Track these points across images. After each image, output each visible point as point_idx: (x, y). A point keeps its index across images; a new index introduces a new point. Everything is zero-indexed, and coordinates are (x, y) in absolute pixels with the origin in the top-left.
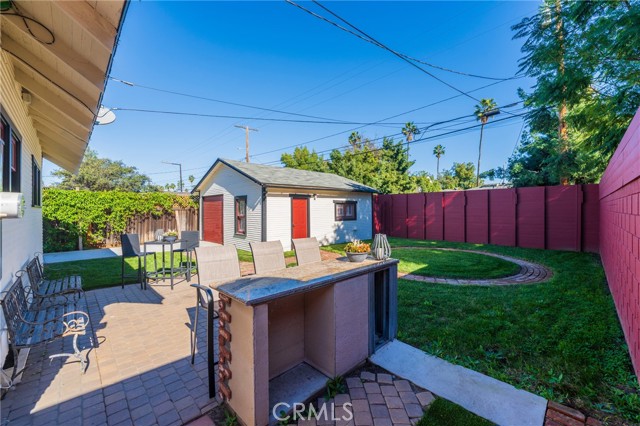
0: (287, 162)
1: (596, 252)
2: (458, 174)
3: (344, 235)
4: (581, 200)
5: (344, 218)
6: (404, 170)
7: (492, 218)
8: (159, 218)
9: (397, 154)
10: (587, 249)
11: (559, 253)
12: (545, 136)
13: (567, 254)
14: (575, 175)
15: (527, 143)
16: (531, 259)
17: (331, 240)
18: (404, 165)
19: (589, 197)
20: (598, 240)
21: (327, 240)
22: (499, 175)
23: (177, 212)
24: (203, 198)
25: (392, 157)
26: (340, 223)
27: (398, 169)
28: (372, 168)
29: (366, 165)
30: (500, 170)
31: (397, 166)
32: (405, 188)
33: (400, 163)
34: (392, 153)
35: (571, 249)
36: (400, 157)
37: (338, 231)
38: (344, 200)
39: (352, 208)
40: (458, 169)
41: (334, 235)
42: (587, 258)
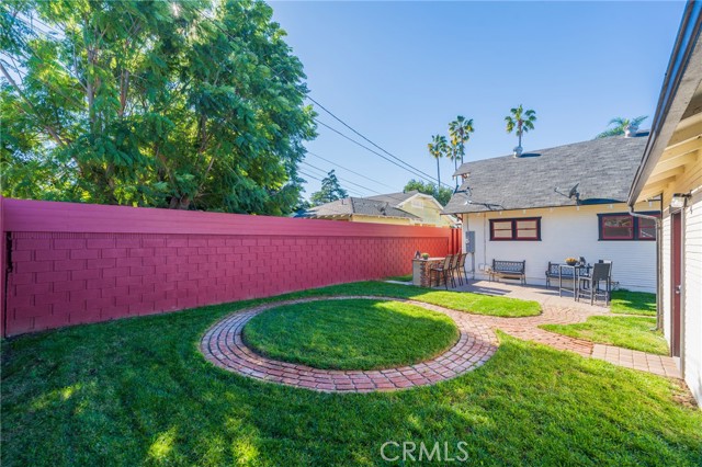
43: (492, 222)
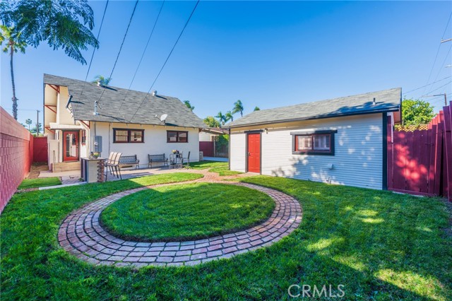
3: (309, 172)
17: (288, 174)
21: (283, 172)
26: (302, 157)
37: (298, 165)
38: (311, 130)
39: (330, 139)
41: (293, 169)
43: (115, 130)
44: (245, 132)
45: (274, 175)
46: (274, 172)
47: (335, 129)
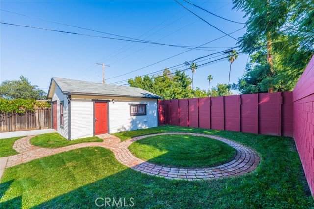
0: (131, 84)
1: (291, 137)
2: (219, 89)
3: (137, 124)
4: (281, 102)
5: (137, 114)
6: (186, 87)
7: (226, 114)
8: (23, 115)
9: (182, 78)
10: (286, 135)
11: (267, 137)
12: (260, 65)
13: (272, 139)
14: (277, 87)
15: (249, 70)
16: (246, 143)
17: (127, 128)
18: (186, 84)
19: (286, 100)
20: (292, 129)
21: (125, 128)
22: (233, 88)
23: (37, 111)
24: (53, 102)
25: (179, 80)
26: (135, 117)
27: (182, 86)
28: (167, 85)
29: (164, 84)
30: (234, 85)
31: (182, 85)
32: (185, 96)
33: (183, 83)
34: (180, 78)
35: (276, 135)
36: (183, 80)
37: (133, 122)
38: (138, 103)
39: (143, 108)
40: (219, 87)
41: (130, 125)
42: (285, 142)
44: (93, 100)
45: (119, 132)
46: (119, 130)
47: (145, 103)
